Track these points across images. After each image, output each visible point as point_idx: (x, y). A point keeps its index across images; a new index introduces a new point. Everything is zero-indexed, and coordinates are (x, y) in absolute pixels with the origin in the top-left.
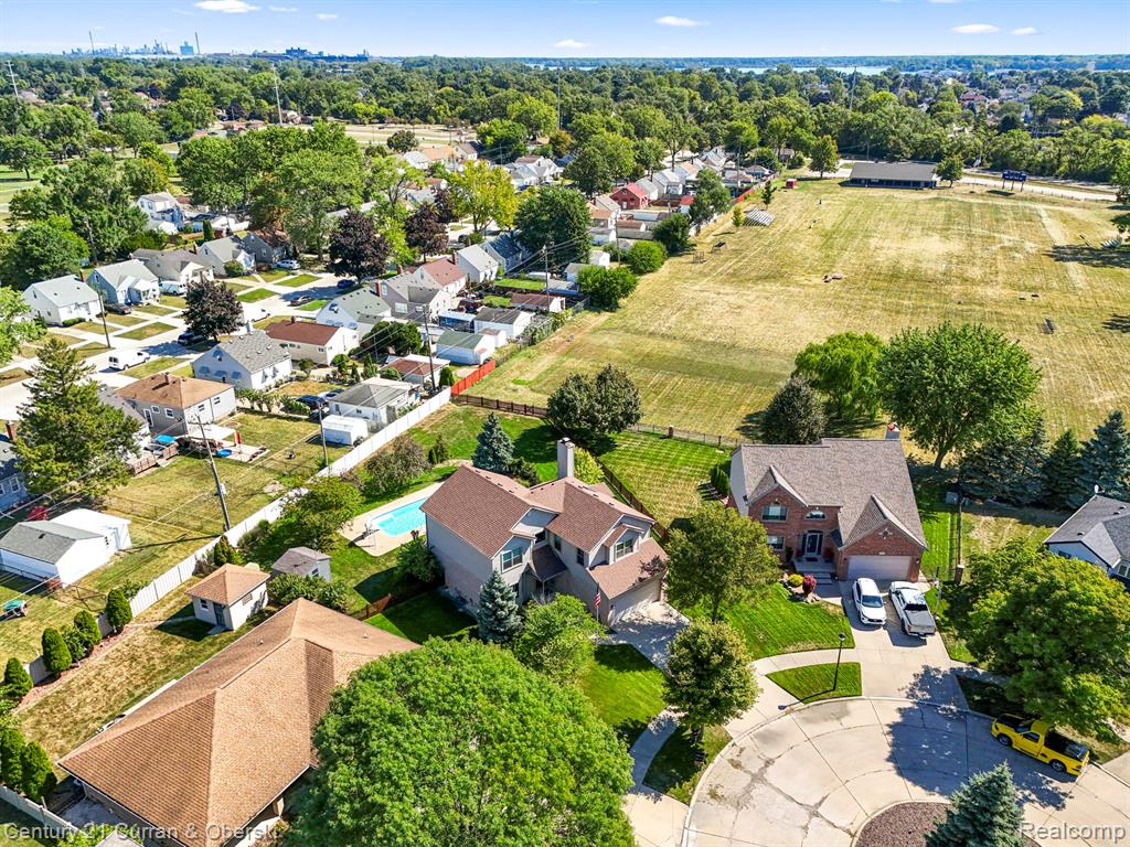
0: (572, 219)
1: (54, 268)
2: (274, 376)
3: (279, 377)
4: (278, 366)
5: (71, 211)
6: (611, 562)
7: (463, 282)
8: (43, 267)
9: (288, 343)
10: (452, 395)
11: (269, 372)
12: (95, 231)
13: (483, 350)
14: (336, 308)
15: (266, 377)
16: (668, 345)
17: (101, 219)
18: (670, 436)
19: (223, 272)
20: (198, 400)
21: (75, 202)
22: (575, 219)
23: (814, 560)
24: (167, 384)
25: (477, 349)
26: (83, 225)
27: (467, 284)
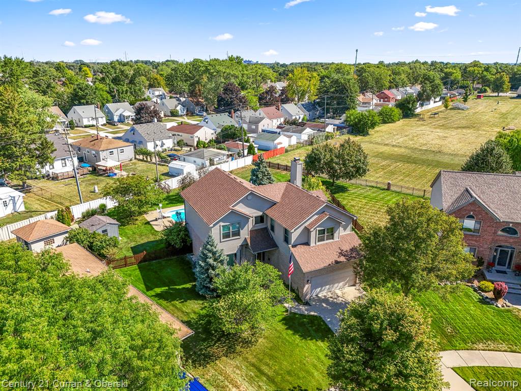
1: (87, 102)
2: (162, 146)
3: (165, 147)
4: (164, 141)
5: (110, 85)
6: (312, 244)
7: (282, 120)
8: (82, 101)
9: (177, 133)
10: (253, 161)
11: (159, 143)
12: (119, 95)
13: (280, 143)
14: (207, 120)
15: (157, 146)
17: (122, 90)
18: (388, 189)
19: (170, 114)
20: (109, 148)
21: (112, 82)
23: (505, 272)
24: (97, 139)
25: (276, 142)
26: (114, 92)
27: (285, 121)
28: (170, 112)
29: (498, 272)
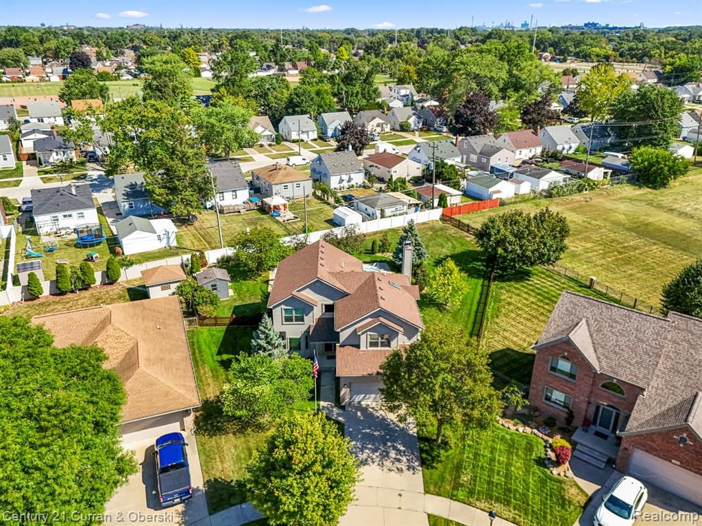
0: (657, 112)
1: (302, 110)
2: (349, 181)
3: (353, 182)
4: (353, 176)
5: (339, 85)
6: (363, 347)
7: (539, 150)
8: (297, 109)
9: (375, 165)
10: (443, 215)
11: (345, 177)
12: (347, 98)
13: (499, 192)
14: (418, 149)
15: (343, 181)
16: (678, 220)
17: (352, 91)
18: (590, 287)
19: (399, 129)
20: (284, 181)
21: (342, 81)
22: (660, 111)
23: (605, 437)
24: (276, 169)
25: (491, 190)
26: (342, 94)
27: (543, 152)
28: (400, 126)
29: (597, 434)
